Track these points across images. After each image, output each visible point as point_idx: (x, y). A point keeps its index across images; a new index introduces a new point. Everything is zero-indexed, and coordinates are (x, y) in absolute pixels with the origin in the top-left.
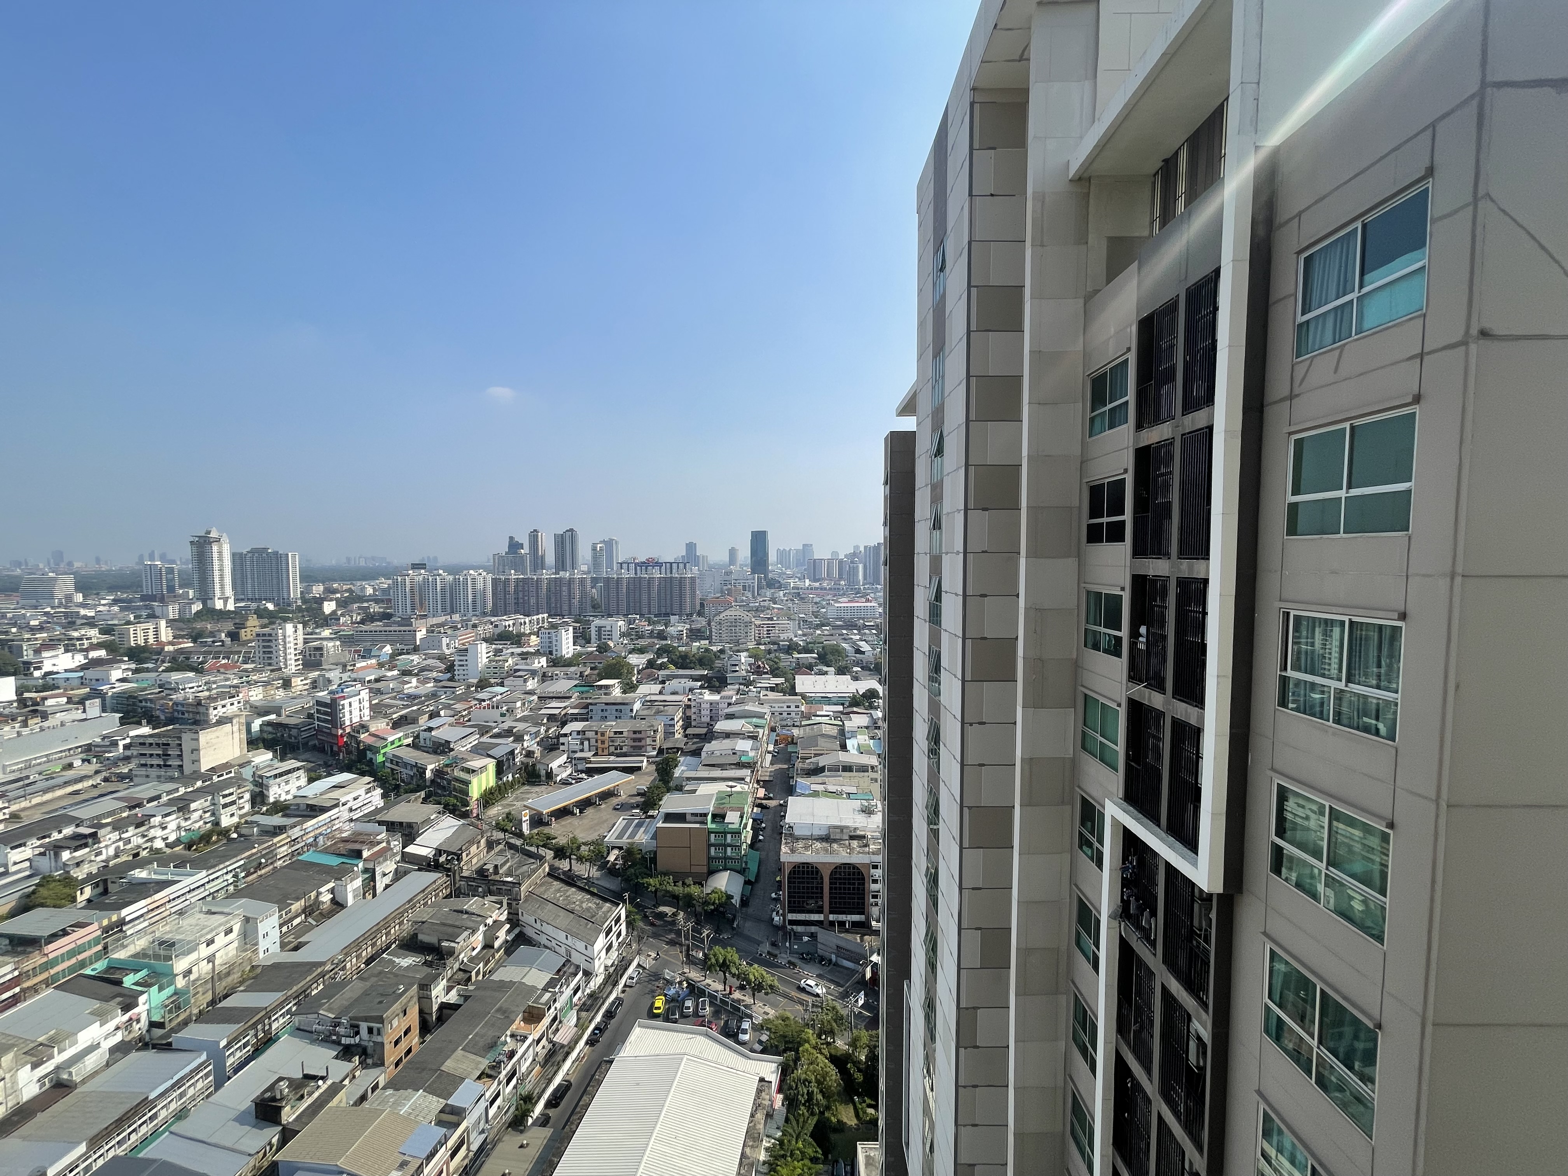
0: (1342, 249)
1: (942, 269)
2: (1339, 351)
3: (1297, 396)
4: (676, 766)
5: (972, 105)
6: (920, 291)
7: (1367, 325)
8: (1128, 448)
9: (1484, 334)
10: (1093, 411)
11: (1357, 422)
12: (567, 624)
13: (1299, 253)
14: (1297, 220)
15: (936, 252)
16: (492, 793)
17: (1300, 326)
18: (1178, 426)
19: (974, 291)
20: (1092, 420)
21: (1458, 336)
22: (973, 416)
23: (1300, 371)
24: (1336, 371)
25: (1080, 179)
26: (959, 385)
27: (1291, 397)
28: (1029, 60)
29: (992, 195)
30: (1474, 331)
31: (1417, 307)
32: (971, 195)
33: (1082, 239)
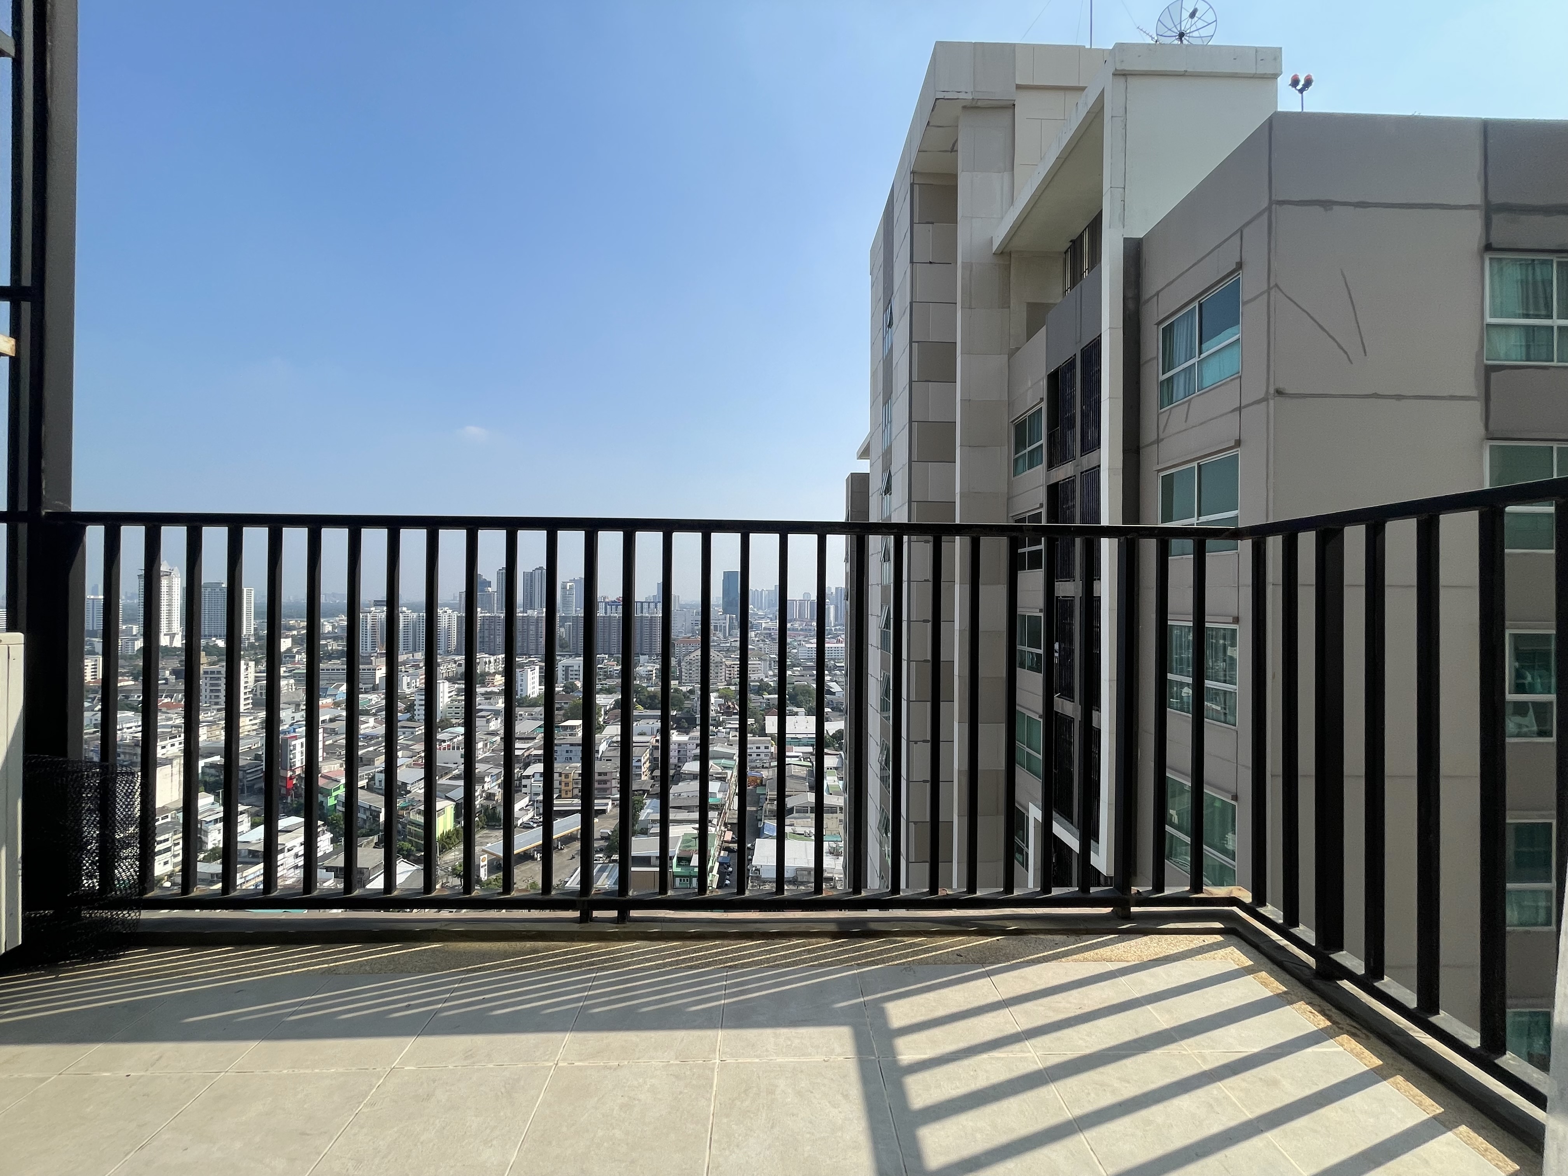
0: (1188, 321)
1: (890, 325)
2: (1187, 404)
3: (1163, 439)
4: (642, 808)
5: (912, 185)
6: (873, 344)
7: (1206, 384)
8: (1042, 485)
9: (1279, 392)
10: (1016, 453)
11: (1203, 462)
12: (533, 663)
13: (1159, 324)
14: (1156, 297)
15: (885, 311)
16: (448, 837)
17: (1162, 382)
18: (1077, 466)
19: (915, 345)
20: (1016, 461)
21: (1262, 395)
22: (915, 458)
23: (1163, 419)
24: (1186, 421)
25: (1002, 253)
26: (903, 429)
27: (1158, 441)
28: (957, 151)
29: (931, 263)
30: (1272, 390)
31: (1235, 371)
32: (912, 262)
33: (1005, 304)
